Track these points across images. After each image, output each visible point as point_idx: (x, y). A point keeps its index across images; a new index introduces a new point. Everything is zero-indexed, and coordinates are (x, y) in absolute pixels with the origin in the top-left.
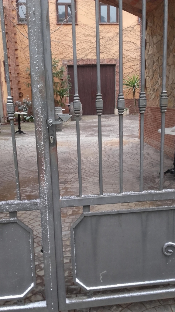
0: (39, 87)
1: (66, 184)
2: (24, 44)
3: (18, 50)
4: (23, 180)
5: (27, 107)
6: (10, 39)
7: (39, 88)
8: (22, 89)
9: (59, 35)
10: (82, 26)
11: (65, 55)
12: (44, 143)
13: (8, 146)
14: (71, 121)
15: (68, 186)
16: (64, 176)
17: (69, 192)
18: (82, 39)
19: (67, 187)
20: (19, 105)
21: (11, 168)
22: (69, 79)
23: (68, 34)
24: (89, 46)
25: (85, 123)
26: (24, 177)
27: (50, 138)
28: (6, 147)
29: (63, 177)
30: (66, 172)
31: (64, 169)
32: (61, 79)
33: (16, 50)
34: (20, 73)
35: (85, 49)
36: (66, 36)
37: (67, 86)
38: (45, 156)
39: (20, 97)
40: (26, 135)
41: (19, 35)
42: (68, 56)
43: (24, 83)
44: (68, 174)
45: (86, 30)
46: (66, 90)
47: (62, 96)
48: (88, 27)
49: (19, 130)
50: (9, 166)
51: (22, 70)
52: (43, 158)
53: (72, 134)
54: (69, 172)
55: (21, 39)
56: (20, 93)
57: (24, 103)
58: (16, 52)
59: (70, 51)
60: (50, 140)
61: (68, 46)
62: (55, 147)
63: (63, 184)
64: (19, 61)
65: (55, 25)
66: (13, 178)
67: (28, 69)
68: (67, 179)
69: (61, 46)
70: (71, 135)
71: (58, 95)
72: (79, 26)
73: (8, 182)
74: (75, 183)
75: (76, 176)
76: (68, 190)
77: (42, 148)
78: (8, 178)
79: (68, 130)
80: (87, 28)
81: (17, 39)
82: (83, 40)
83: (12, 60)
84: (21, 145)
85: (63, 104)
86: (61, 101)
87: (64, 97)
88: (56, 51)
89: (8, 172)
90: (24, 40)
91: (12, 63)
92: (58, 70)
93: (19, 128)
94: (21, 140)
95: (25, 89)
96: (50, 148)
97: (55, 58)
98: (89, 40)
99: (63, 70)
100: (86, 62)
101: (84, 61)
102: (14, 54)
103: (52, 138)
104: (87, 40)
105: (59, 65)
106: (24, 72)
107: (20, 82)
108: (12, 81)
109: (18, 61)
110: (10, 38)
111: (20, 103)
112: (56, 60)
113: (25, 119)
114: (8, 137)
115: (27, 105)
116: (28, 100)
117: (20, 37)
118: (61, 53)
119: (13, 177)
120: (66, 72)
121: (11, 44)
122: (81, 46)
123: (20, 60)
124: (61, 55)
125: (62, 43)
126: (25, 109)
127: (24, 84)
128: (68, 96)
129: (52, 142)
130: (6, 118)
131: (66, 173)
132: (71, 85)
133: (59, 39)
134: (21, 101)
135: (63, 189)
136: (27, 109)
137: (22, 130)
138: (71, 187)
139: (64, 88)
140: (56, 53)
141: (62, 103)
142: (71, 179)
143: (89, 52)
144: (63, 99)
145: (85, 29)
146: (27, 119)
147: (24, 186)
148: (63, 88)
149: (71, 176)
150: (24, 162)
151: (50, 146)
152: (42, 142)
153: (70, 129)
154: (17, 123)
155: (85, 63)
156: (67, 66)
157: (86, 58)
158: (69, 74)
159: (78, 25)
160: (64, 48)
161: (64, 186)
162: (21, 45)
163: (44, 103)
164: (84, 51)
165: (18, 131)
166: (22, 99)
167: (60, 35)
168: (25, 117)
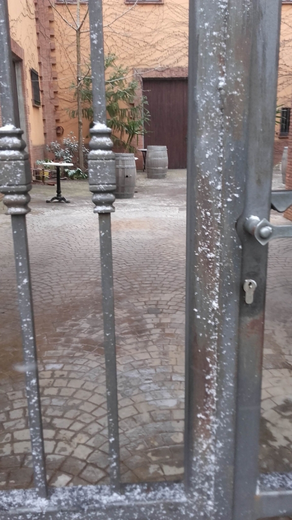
0: (221, 84)
1: (160, 316)
2: (67, 40)
3: (56, 51)
4: (71, 303)
5: (70, 153)
6: (42, 31)
7: (225, 88)
8: (61, 120)
9: (129, 23)
10: (171, 6)
11: (139, 60)
12: (220, 303)
13: (39, 225)
14: (147, 179)
15: (166, 320)
16: (152, 295)
17: (169, 335)
18: (171, 30)
19: (162, 321)
20: (57, 150)
21: (47, 274)
22: (144, 104)
23: (146, 21)
24: (183, 43)
25: (172, 184)
26: (73, 295)
27: (246, 287)
28: (36, 228)
29: (151, 299)
30: (156, 285)
31: (151, 279)
32: (131, 104)
33: (53, 50)
34: (58, 93)
35: (175, 49)
36: (142, 25)
37: (142, 116)
38: (219, 351)
39: (59, 135)
40: (71, 205)
41: (59, 22)
42: (144, 61)
43: (65, 109)
44: (160, 291)
45: (178, 15)
46: (140, 123)
47: (132, 134)
48: (181, 9)
49: (58, 195)
50: (42, 269)
51: (63, 87)
52: (212, 359)
53: (153, 203)
54: (162, 287)
55: (61, 29)
56: (58, 128)
57: (64, 146)
58: (53, 55)
59: (149, 52)
60: (242, 293)
61: (145, 44)
62: (257, 317)
63: (153, 316)
64: (58, 71)
65: (121, 5)
66: (51, 297)
67: (73, 84)
68: (160, 303)
69: (132, 44)
70: (152, 207)
71: (125, 132)
72: (165, 8)
73: (43, 306)
74: (178, 312)
75: (177, 296)
76: (167, 331)
77: (213, 320)
78: (43, 295)
79: (144, 196)
80: (179, 11)
81: (55, 29)
82: (171, 32)
83: (45, 68)
84: (62, 224)
85: (134, 147)
86: (130, 143)
87: (136, 136)
88: (122, 51)
89: (42, 281)
90: (66, 32)
91: (45, 74)
92: (127, 87)
93: (59, 192)
94: (62, 214)
95: (66, 121)
96: (239, 323)
97: (122, 65)
98: (183, 33)
99: (135, 87)
100: (176, 73)
101: (173, 70)
102: (49, 57)
103: (251, 285)
104: (179, 33)
105: (128, 78)
106: (66, 90)
107: (59, 108)
108: (45, 107)
109: (55, 70)
110: (41, 28)
111: (58, 145)
112: (124, 68)
113: (66, 174)
114: (39, 208)
115: (70, 149)
116: (72, 141)
117: (59, 27)
118: (132, 57)
119: (52, 293)
120: (141, 90)
121: (44, 39)
122: (168, 43)
123: (59, 68)
124: (131, 61)
125: (134, 37)
126: (66, 156)
127: (66, 111)
128: (143, 134)
129: (249, 299)
130: (35, 172)
131: (156, 289)
132: (148, 114)
133: (128, 31)
134: (60, 142)
135: (155, 328)
136: (71, 156)
137: (63, 195)
138: (170, 323)
139: (136, 120)
140: (122, 56)
141: (131, 147)
142: (169, 304)
143: (182, 54)
144: (134, 140)
145: (175, 13)
146: (70, 174)
147: (76, 317)
148: (134, 119)
149: (167, 297)
150: (71, 261)
151: (241, 314)
152: (214, 299)
153: (148, 194)
154: (55, 181)
155: (174, 75)
156: (141, 80)
157: (176, 65)
158: (144, 94)
159: (163, 4)
160: (138, 46)
161: (156, 321)
162: (60, 42)
163: (237, 149)
164: (172, 52)
165: (56, 196)
166: (61, 139)
167: (131, 23)
168: (66, 170)
